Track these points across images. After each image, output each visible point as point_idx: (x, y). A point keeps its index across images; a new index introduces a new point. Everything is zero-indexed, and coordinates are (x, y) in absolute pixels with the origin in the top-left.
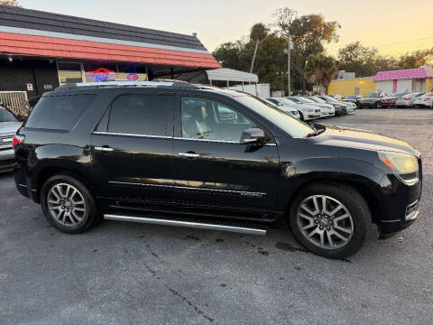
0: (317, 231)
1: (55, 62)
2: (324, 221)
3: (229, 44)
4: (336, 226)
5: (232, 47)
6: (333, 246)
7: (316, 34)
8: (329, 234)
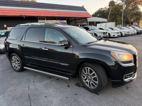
0: (87, 80)
1: (37, 17)
2: (89, 77)
3: (102, 9)
4: (92, 80)
5: (103, 10)
6: (92, 87)
7: (136, 3)
8: (91, 83)
